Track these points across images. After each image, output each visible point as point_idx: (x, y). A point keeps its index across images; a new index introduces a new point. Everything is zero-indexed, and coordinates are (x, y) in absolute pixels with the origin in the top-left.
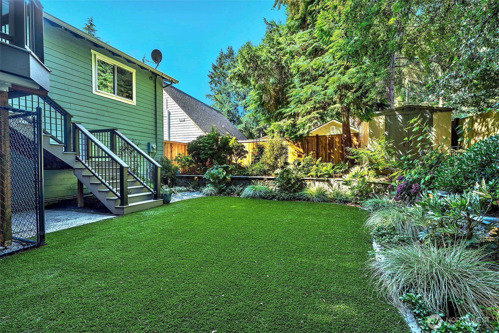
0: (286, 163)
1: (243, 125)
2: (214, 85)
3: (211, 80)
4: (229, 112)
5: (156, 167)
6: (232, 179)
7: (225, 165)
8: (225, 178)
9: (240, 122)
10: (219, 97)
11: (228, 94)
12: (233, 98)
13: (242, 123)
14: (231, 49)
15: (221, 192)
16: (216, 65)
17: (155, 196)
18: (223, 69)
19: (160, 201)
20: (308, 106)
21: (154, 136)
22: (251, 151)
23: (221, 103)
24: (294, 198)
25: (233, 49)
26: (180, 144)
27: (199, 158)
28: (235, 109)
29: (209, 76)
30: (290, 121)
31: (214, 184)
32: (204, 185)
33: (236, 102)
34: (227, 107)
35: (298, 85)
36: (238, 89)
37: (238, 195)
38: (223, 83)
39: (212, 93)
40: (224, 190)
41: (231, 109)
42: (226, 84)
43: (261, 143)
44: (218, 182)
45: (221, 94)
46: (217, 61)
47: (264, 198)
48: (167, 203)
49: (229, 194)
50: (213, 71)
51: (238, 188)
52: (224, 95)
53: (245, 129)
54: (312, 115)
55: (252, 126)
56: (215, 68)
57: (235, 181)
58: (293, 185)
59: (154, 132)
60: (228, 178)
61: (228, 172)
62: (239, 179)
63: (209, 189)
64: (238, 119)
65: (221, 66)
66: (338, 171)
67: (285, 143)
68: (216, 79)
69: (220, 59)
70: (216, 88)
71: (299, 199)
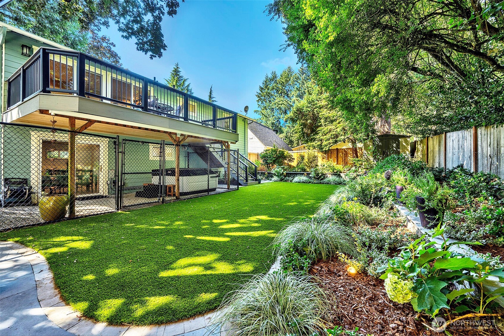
0: (317, 165)
1: (284, 134)
2: (260, 102)
3: (258, 99)
4: (273, 124)
5: (247, 167)
6: (287, 173)
7: (283, 166)
8: (283, 173)
9: (282, 132)
10: (264, 112)
11: (272, 110)
12: (276, 113)
13: (283, 132)
14: (275, 73)
15: (282, 180)
16: (262, 87)
17: (256, 180)
18: (268, 89)
19: (257, 182)
20: (328, 136)
21: (244, 151)
22: (296, 158)
23: (266, 117)
24: (320, 183)
25: (276, 73)
26: (254, 154)
27: (266, 162)
28: (278, 121)
29: (257, 96)
30: (319, 143)
31: (278, 176)
32: (272, 177)
33: (279, 116)
34: (271, 120)
35: (323, 124)
36: (280, 106)
37: (291, 181)
38: (268, 101)
39: (259, 109)
40: (283, 179)
41: (274, 121)
42: (270, 101)
43: (302, 154)
44: (279, 175)
45: (266, 109)
46: (263, 83)
47: (304, 183)
48: (259, 183)
49: (286, 181)
50: (260, 92)
51: (290, 178)
52: (268, 110)
53: (286, 137)
54: (330, 141)
55: (292, 135)
56: (261, 89)
57: (288, 175)
58: (320, 177)
59: (244, 149)
60: (285, 173)
61: (285, 170)
62: (291, 174)
63: (275, 178)
64: (280, 129)
65: (266, 87)
66: (345, 169)
67: (316, 154)
68: (263, 98)
69: (266, 82)
70: (262, 105)
71: (323, 183)
